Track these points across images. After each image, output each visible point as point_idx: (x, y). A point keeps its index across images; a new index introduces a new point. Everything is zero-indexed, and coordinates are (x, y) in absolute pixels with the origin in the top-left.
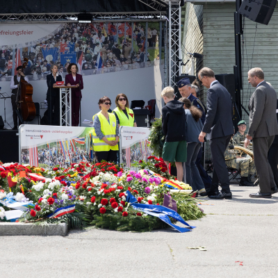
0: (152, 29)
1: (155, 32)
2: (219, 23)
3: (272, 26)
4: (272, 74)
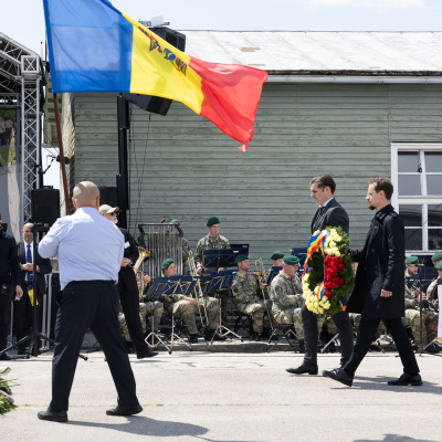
0: (6, 119)
1: (9, 123)
2: (98, 112)
3: (174, 118)
4: (175, 187)
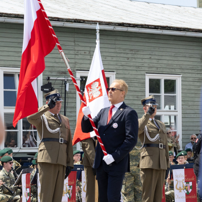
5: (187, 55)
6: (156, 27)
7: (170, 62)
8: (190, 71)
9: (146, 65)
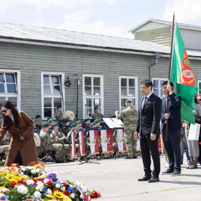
5: (141, 65)
6: (125, 50)
7: (132, 69)
8: (142, 74)
9: (119, 71)
